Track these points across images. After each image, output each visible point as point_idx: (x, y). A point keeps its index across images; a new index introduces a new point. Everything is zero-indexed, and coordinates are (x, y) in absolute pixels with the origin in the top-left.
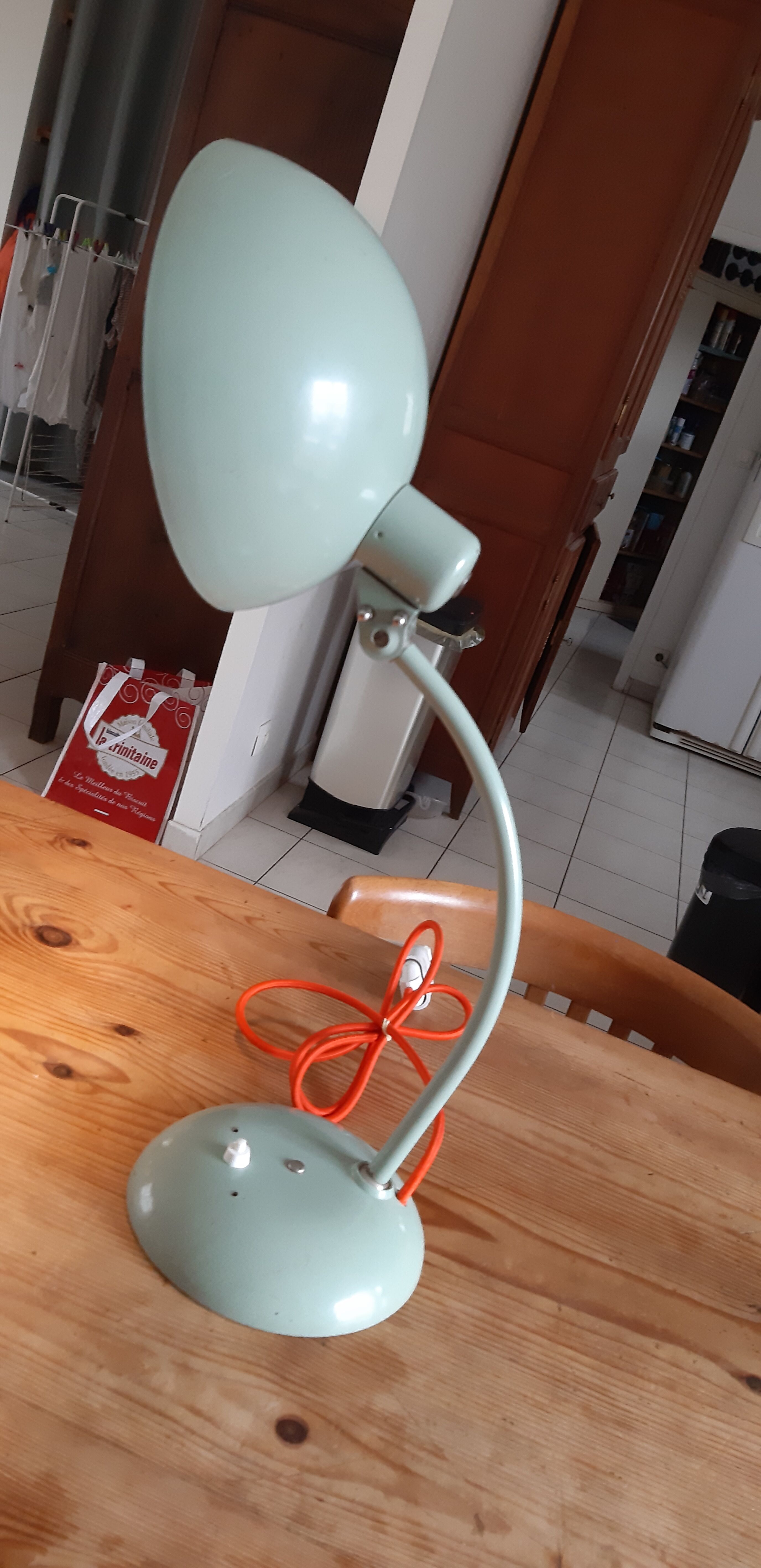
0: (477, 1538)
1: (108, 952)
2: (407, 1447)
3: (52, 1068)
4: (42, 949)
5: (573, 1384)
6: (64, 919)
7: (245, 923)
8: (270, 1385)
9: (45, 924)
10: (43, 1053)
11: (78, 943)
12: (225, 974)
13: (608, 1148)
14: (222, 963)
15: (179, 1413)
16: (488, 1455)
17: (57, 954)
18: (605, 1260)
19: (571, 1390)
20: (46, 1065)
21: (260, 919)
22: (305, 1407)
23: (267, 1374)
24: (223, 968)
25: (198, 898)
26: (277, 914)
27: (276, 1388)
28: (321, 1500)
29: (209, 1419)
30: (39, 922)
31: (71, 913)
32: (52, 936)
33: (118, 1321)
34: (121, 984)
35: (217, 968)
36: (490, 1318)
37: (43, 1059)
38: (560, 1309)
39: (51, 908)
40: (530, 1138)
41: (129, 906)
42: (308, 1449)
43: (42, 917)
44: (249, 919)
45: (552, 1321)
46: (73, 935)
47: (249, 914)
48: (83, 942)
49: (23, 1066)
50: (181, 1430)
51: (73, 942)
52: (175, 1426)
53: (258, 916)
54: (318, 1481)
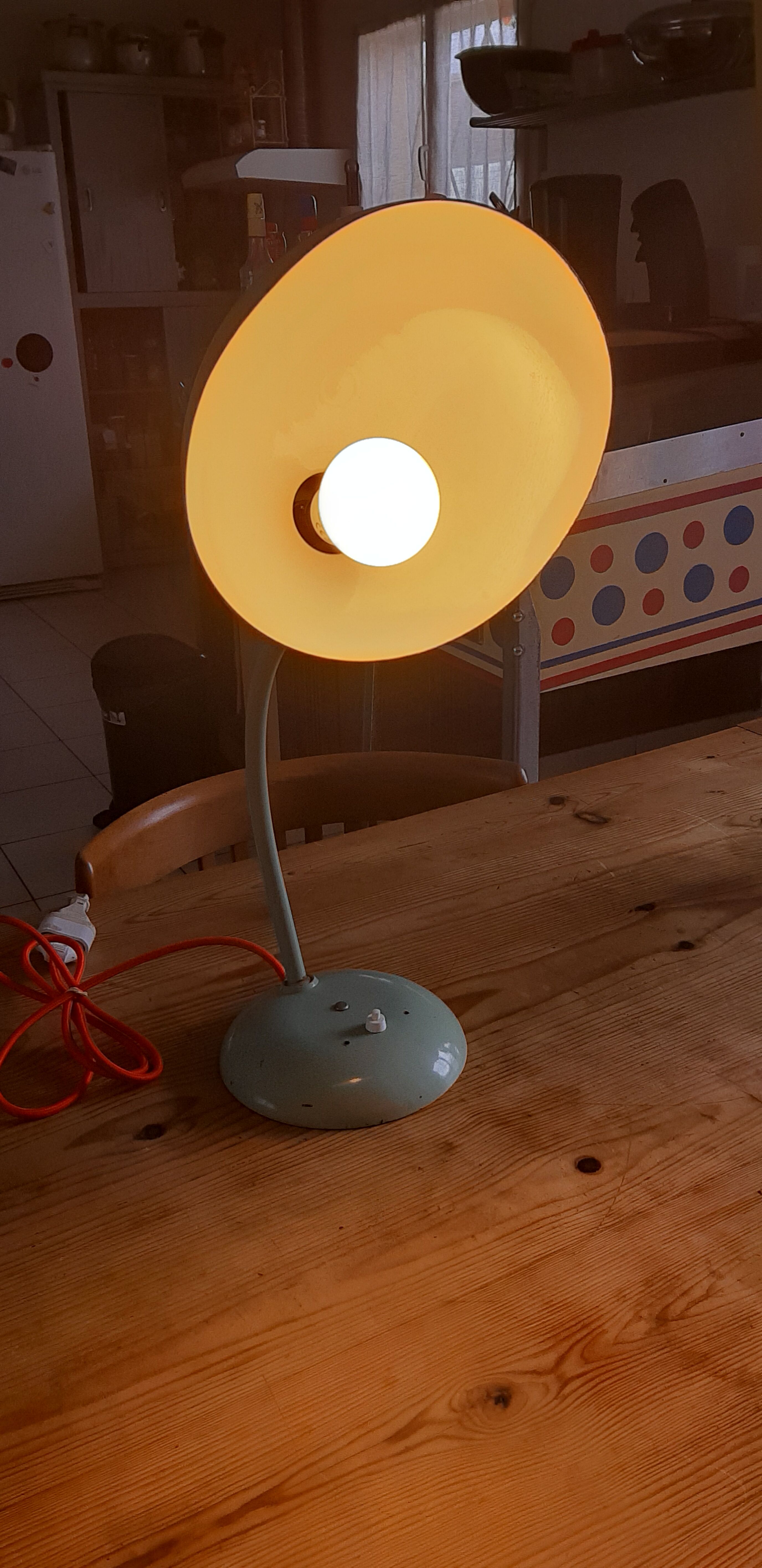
2: (634, 1119)
5: (636, 1020)
8: (546, 1159)
15: (538, 1214)
18: (552, 950)
19: (639, 1024)
22: (573, 1150)
23: (536, 1155)
27: (550, 1157)
28: (648, 1178)
29: (554, 1201)
36: (560, 1029)
38: (577, 993)
42: (606, 1164)
45: (583, 1002)
49: (126, 1152)
50: (553, 1219)
52: (548, 1221)
54: (634, 1172)
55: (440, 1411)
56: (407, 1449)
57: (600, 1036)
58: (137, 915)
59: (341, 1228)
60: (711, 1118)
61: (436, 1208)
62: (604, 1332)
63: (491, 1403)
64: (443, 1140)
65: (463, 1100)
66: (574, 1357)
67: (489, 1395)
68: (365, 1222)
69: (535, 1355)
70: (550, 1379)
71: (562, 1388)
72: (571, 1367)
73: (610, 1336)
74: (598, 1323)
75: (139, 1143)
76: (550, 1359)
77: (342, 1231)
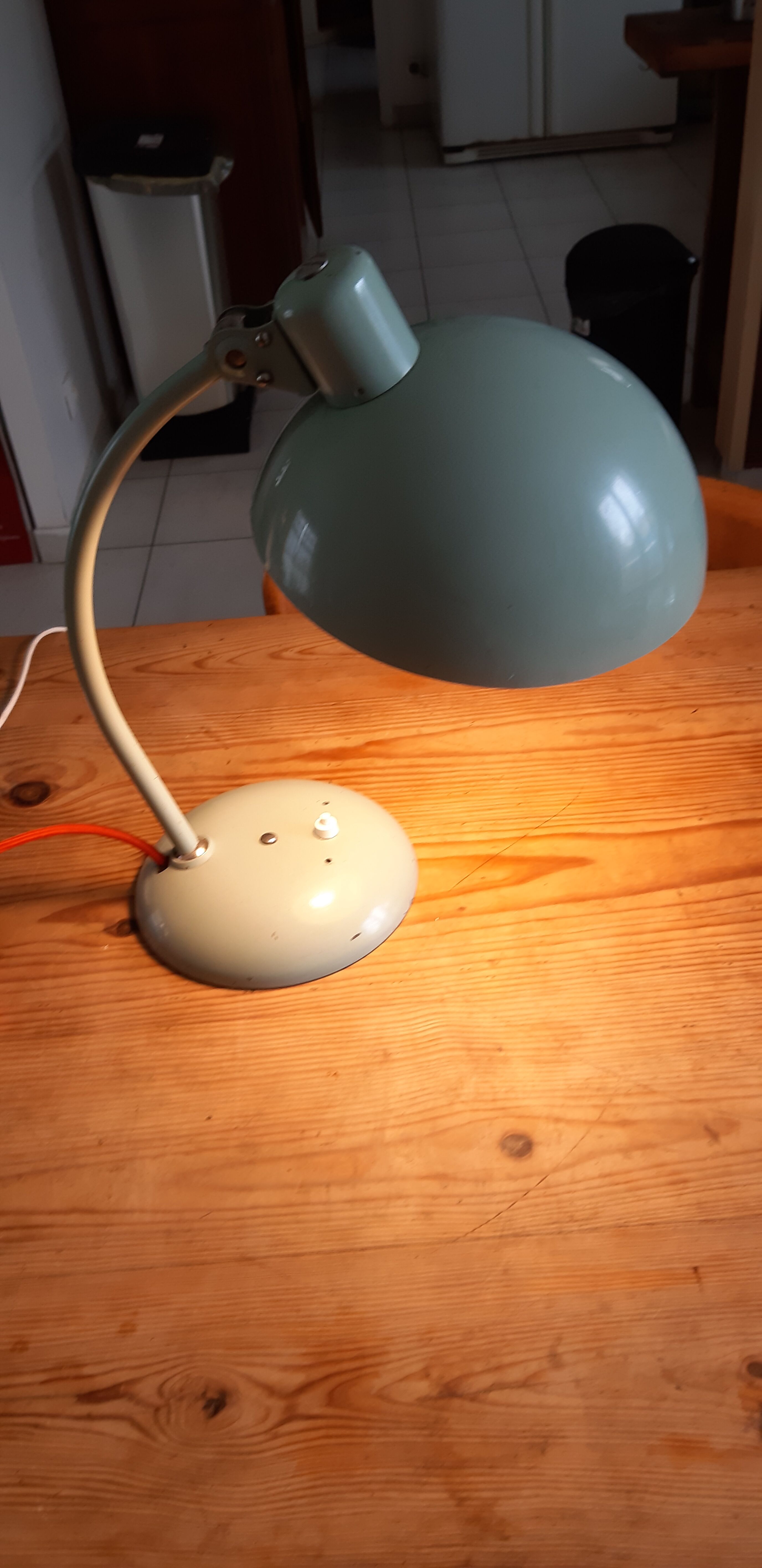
0: (716, 1148)
1: (91, 780)
2: (619, 1101)
3: (114, 929)
4: (29, 813)
5: (726, 958)
6: (28, 768)
7: (198, 670)
8: (476, 1116)
9: (15, 785)
10: (98, 920)
11: (58, 787)
12: (211, 737)
13: (646, 707)
14: (202, 728)
16: (690, 1067)
17: (45, 810)
18: (696, 823)
19: (727, 965)
20: (107, 930)
21: (207, 658)
22: (516, 1116)
24: (206, 732)
25: (138, 669)
26: (221, 642)
28: (573, 1191)
29: (444, 1177)
30: (8, 786)
31: (31, 759)
32: (29, 794)
33: (317, 1136)
34: (124, 806)
35: (201, 735)
36: (625, 939)
37: (100, 926)
38: (680, 895)
39: (10, 764)
40: (572, 740)
41: (80, 717)
42: (540, 1154)
43: (7, 778)
44: (199, 664)
45: (679, 909)
46: (49, 781)
47: (195, 657)
48: (63, 782)
49: (87, 944)
50: (427, 1200)
51: (52, 788)
52: (419, 1200)
53: (205, 655)
54: (563, 1175)
55: (147, 1390)
56: (90, 1417)
57: (663, 967)
58: (286, 650)
59: (209, 1118)
60: (714, 1136)
61: (315, 1133)
62: (376, 1375)
63: (201, 1404)
64: (385, 1047)
65: (442, 1001)
66: (320, 1392)
67: (204, 1394)
68: (235, 1120)
69: (286, 1368)
70: (277, 1406)
71: (282, 1423)
72: (310, 1403)
73: (377, 1384)
74: (377, 1360)
75: (105, 937)
76: (299, 1378)
77: (209, 1123)
